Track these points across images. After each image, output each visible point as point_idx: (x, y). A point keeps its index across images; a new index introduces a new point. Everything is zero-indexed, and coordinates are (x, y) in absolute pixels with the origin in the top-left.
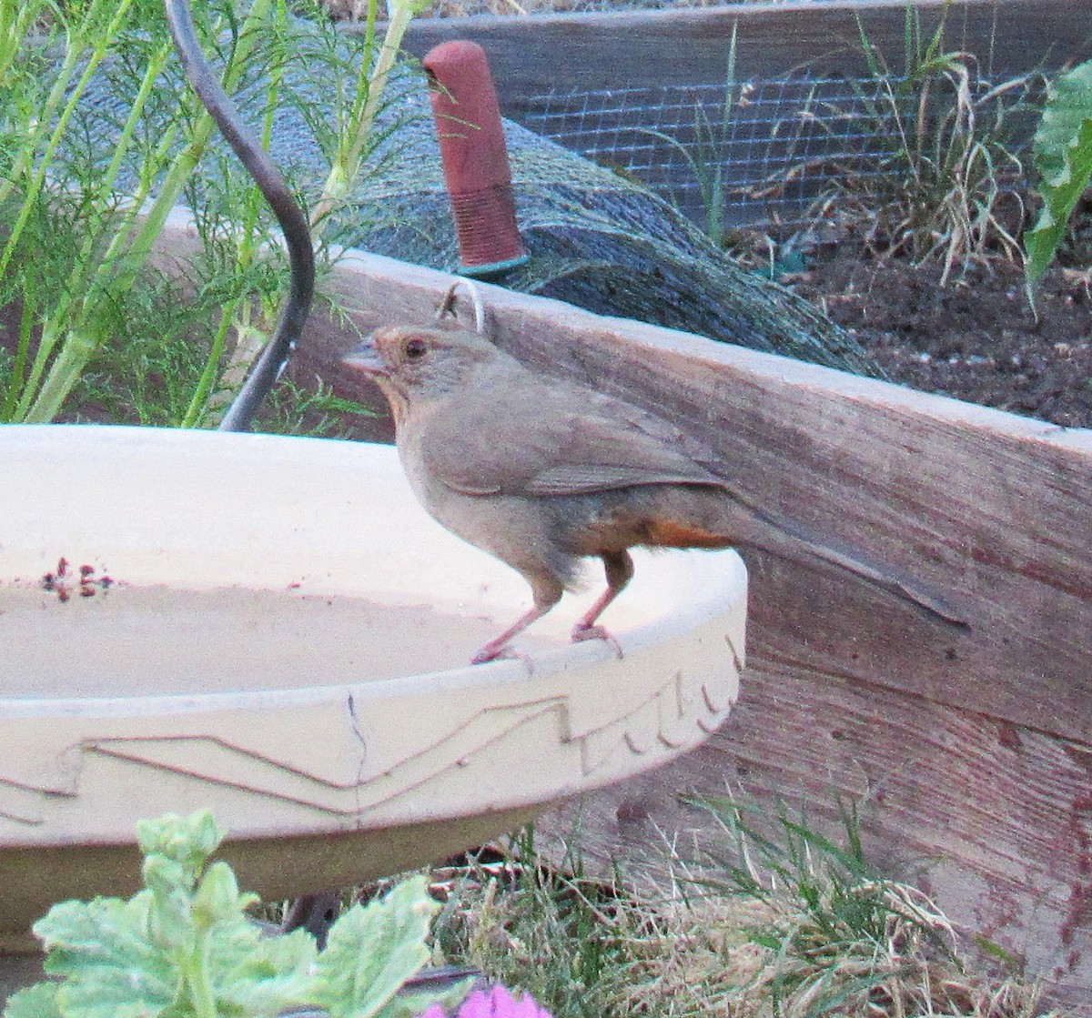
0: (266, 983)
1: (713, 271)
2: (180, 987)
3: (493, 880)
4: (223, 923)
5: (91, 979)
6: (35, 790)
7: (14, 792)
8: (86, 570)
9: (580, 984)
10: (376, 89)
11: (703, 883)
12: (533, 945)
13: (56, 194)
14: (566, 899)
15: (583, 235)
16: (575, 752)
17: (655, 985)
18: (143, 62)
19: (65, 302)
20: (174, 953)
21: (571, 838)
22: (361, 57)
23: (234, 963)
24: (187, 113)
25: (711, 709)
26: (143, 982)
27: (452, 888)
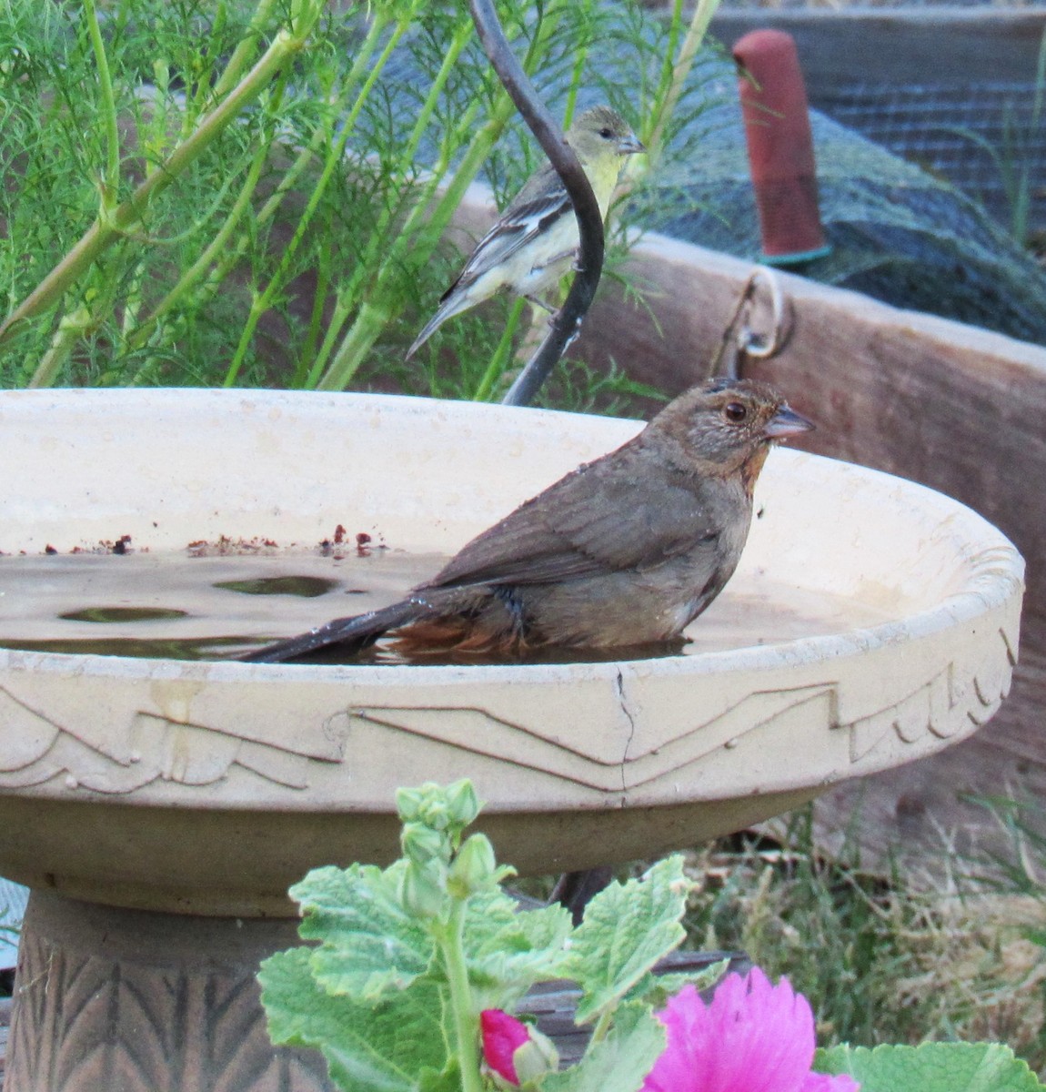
0: (521, 956)
1: (1015, 271)
2: (433, 956)
3: (769, 870)
4: (478, 894)
5: (345, 945)
6: (301, 755)
7: (280, 756)
8: (363, 538)
9: (850, 975)
10: (682, 72)
11: (981, 880)
12: (807, 934)
13: (356, 164)
14: (841, 890)
15: (887, 230)
16: (844, 738)
17: (927, 979)
18: (447, 37)
19: (359, 273)
20: (429, 922)
21: (850, 829)
22: (667, 41)
23: (489, 934)
24: (490, 90)
25: (983, 702)
26: (397, 950)
27: (729, 875)
